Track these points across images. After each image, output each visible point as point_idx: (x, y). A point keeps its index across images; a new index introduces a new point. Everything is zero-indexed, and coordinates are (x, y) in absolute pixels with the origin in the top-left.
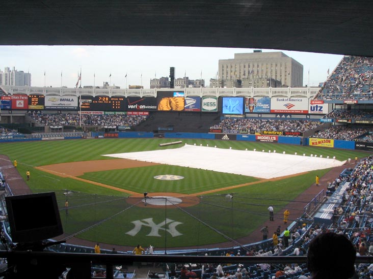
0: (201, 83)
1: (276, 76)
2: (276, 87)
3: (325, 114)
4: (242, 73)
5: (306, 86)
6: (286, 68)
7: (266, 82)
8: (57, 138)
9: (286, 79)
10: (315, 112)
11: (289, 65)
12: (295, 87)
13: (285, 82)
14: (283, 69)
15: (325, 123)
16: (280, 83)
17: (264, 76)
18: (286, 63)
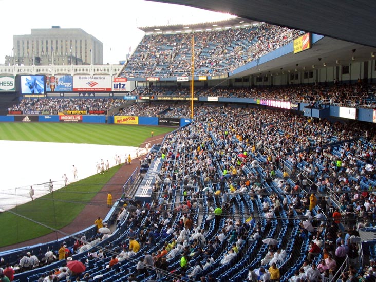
1: (76, 53)
2: (76, 64)
3: (128, 92)
4: (40, 50)
5: (108, 63)
6: (86, 45)
7: (67, 60)
9: (86, 56)
10: (118, 90)
11: (90, 42)
12: (96, 64)
13: (86, 60)
14: (83, 46)
15: (128, 101)
16: (81, 60)
17: (64, 54)
18: (86, 41)
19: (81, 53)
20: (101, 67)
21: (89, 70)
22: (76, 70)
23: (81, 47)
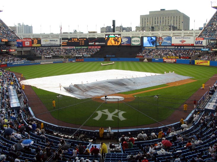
0: (129, 29)
1: (174, 24)
2: (174, 30)
3: (204, 46)
4: (154, 23)
5: (192, 29)
6: (180, 19)
7: (168, 28)
8: (46, 63)
9: (179, 26)
10: (198, 45)
11: (182, 17)
12: (185, 30)
13: (179, 28)
14: (178, 20)
15: (204, 51)
16: (176, 28)
17: (167, 25)
18: (180, 17)
19: (177, 24)
20: (188, 32)
21: (181, 33)
22: (174, 34)
23: (177, 21)
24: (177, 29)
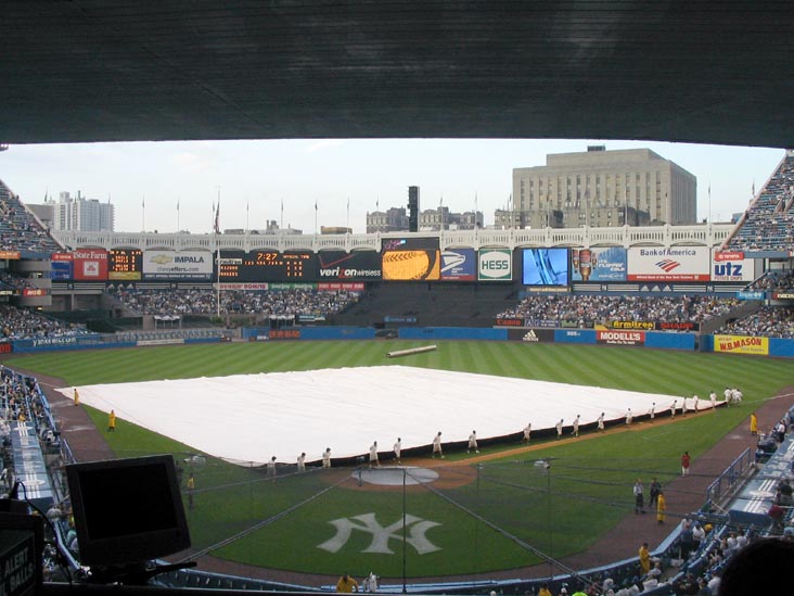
0: (476, 220)
1: (638, 201)
2: (637, 225)
3: (749, 282)
4: (564, 197)
5: (705, 221)
6: (658, 183)
7: (616, 215)
8: (170, 341)
9: (658, 207)
10: (725, 278)
11: (666, 177)
12: (680, 223)
13: (658, 214)
14: (653, 187)
15: (749, 301)
16: (647, 216)
17: (612, 202)
18: (658, 174)
19: (648, 200)
20: (691, 229)
23: (648, 189)
24: (649, 218)
